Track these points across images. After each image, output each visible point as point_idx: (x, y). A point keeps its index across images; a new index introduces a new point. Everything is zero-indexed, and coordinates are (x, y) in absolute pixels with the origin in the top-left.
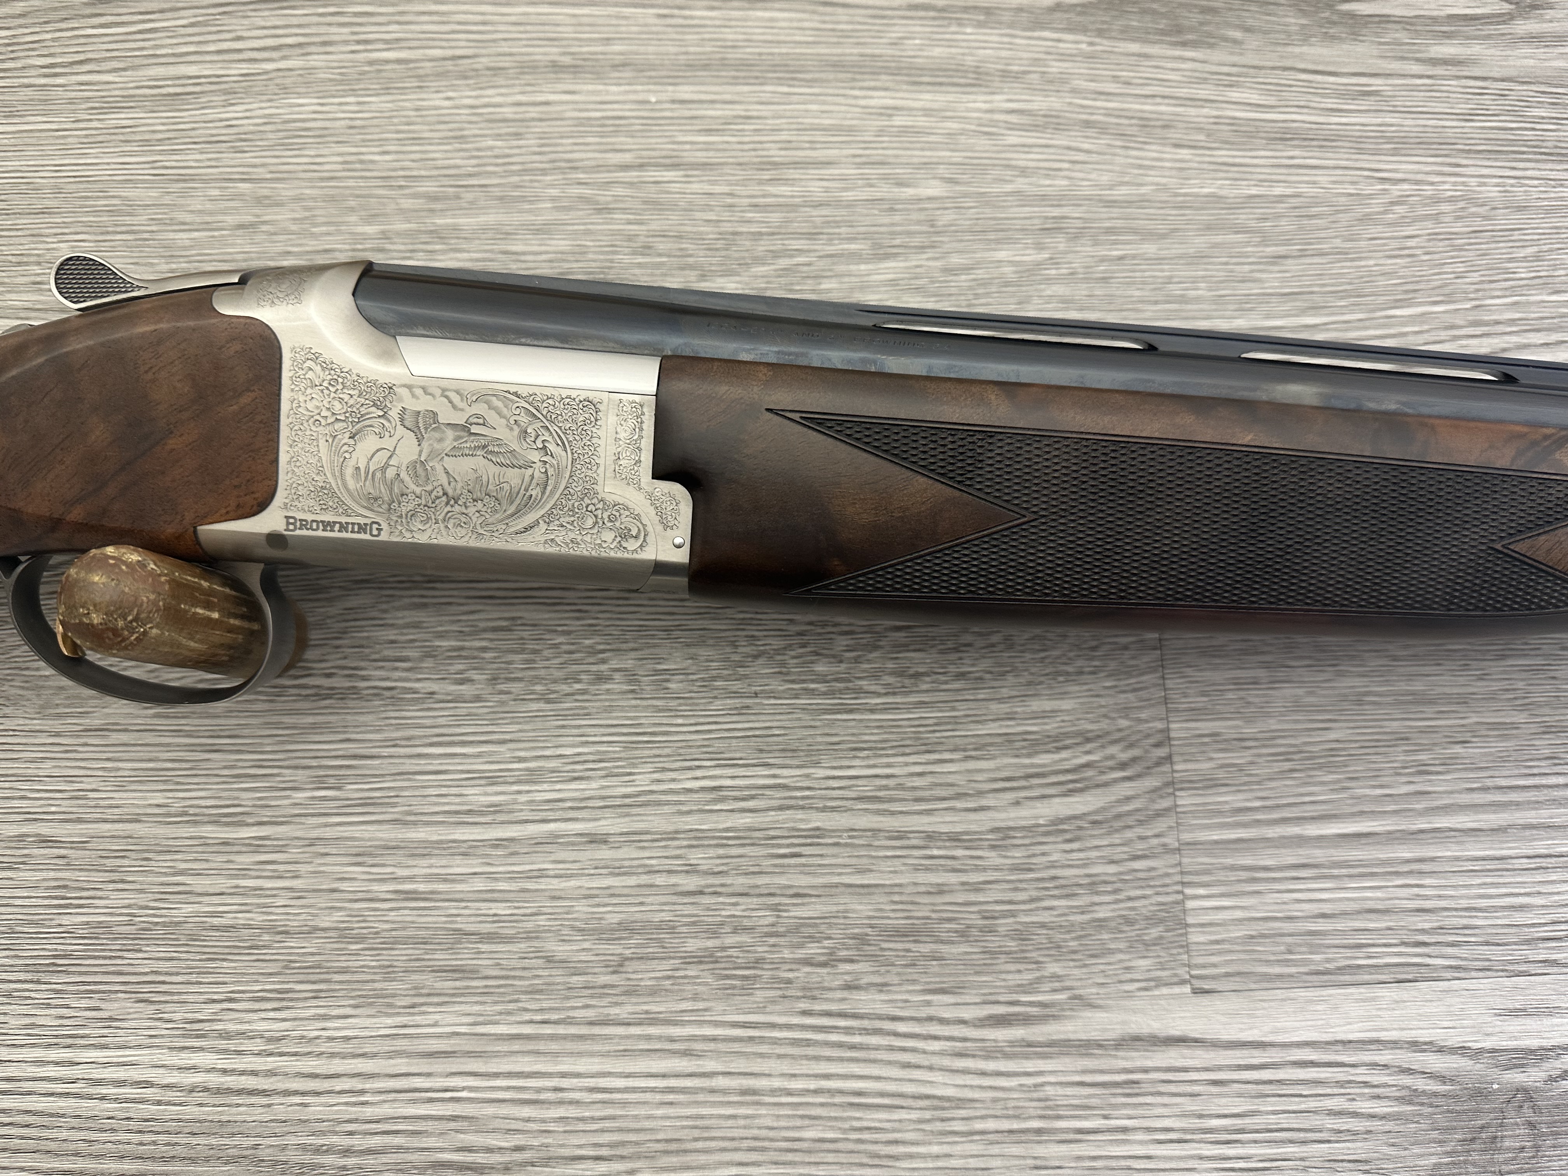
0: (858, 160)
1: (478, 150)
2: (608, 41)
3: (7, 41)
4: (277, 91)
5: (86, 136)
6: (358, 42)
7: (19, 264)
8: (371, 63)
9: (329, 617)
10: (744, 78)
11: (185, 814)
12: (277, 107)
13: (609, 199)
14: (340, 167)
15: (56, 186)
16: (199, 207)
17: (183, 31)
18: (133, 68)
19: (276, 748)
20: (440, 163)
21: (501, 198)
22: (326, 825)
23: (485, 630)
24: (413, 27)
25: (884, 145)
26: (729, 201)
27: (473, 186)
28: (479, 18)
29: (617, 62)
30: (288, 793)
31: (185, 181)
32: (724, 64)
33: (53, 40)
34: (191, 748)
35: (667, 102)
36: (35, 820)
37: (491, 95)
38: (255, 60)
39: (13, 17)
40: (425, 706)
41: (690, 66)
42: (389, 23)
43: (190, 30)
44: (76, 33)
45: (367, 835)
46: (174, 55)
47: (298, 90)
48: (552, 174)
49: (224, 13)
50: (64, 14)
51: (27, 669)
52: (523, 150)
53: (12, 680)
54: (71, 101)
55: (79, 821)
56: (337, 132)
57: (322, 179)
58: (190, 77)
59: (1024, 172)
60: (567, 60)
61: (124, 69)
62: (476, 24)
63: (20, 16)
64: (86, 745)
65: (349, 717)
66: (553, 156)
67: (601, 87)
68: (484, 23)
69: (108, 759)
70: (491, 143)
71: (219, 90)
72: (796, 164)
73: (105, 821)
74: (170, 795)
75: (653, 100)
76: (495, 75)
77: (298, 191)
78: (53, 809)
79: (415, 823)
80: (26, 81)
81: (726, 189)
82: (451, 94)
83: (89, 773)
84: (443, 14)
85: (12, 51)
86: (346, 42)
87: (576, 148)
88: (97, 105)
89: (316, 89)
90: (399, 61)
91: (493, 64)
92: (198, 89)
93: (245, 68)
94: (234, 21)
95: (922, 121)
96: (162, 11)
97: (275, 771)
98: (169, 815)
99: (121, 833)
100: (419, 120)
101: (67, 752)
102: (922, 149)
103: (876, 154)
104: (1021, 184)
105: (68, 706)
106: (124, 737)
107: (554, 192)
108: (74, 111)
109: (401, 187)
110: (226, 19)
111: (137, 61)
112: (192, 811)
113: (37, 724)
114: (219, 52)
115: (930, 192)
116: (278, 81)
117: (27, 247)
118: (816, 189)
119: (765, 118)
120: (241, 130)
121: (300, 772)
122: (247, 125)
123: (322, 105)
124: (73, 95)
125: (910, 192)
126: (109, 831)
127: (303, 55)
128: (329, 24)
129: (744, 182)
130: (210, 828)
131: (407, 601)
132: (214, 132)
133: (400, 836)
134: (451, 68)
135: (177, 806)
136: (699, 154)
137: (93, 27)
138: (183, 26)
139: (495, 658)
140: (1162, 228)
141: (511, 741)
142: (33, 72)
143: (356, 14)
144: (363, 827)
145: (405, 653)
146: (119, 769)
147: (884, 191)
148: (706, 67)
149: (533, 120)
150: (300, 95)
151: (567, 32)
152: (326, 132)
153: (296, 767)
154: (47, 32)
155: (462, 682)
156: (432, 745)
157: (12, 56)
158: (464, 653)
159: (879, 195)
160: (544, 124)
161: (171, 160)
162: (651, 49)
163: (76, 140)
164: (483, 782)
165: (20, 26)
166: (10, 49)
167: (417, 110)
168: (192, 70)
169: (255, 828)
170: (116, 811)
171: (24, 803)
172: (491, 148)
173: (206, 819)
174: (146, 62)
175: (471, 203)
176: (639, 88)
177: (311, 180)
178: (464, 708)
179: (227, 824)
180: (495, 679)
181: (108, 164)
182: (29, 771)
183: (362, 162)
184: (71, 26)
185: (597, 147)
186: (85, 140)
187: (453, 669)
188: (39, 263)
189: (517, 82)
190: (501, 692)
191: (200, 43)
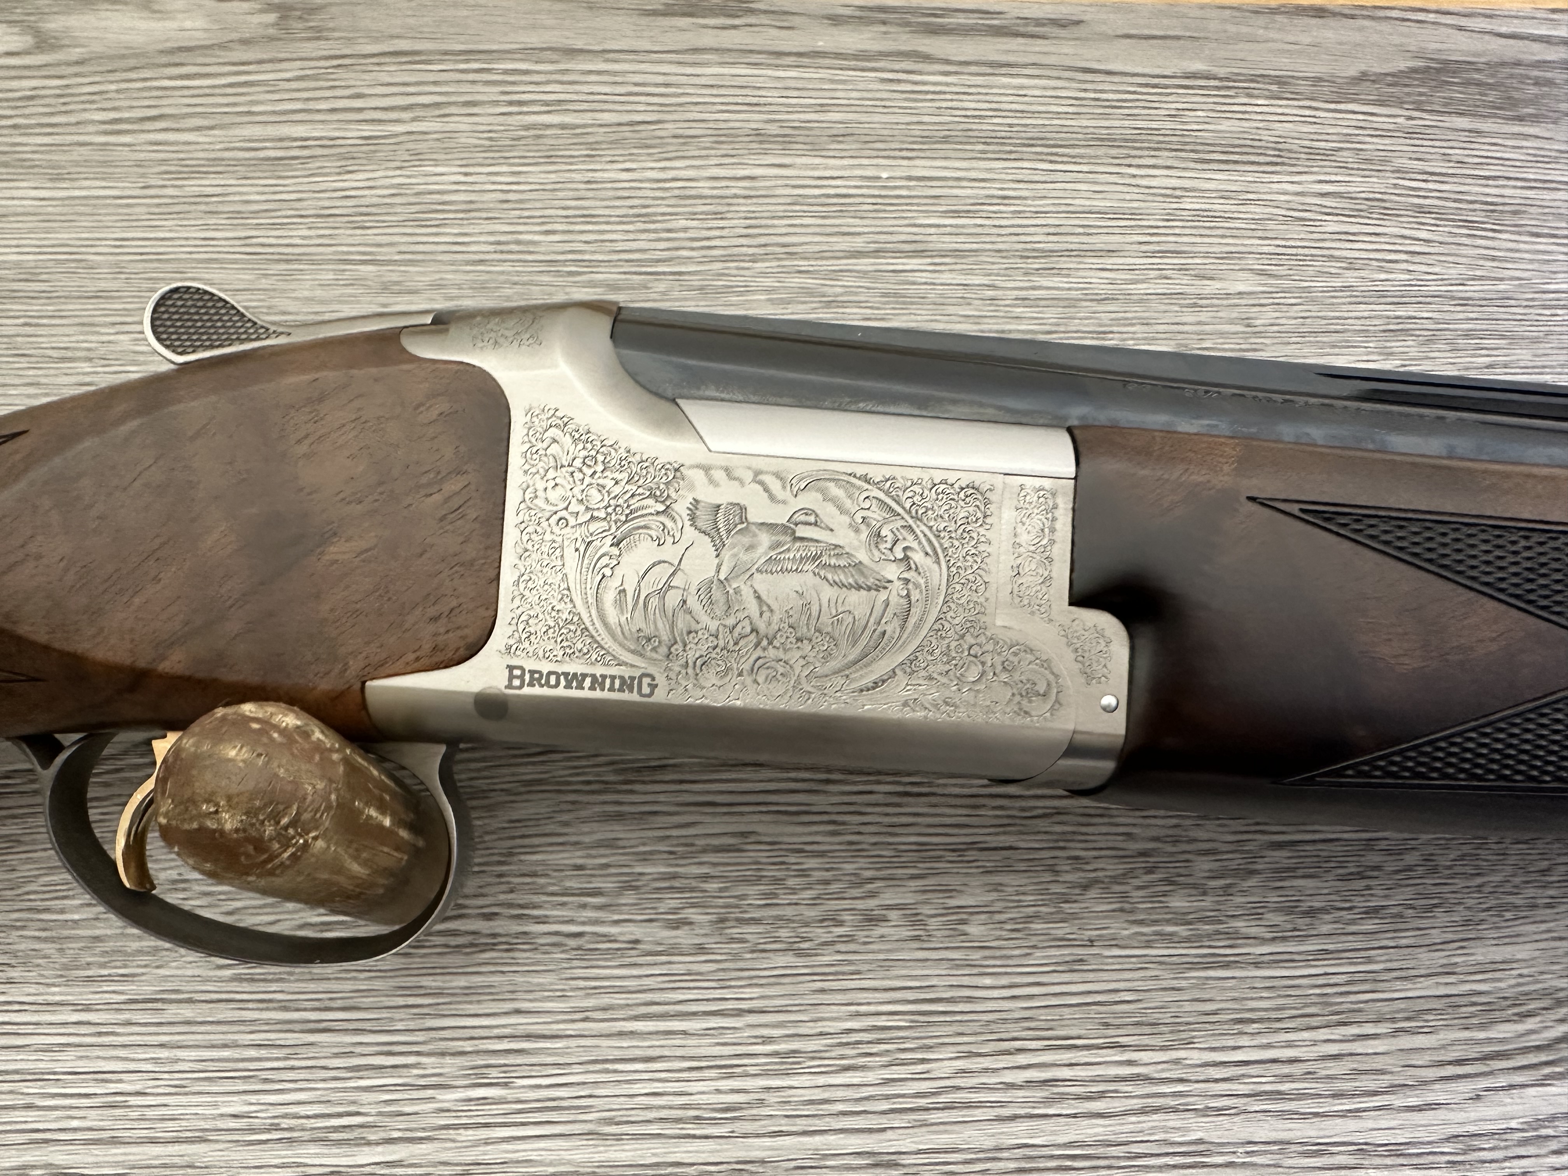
0: (1144, 248)
1: (669, 231)
2: (823, 108)
3: (58, 92)
4: (408, 158)
5: (159, 205)
6: (511, 103)
7: (63, 359)
8: (527, 128)
9: (487, 833)
10: (994, 152)
11: (277, 1128)
12: (409, 177)
13: (839, 290)
14: (491, 248)
15: (117, 264)
16: (306, 293)
17: (287, 85)
18: (221, 127)
19: (412, 1025)
20: (620, 246)
21: (701, 288)
22: (487, 1142)
23: (704, 851)
24: (577, 88)
25: (1177, 231)
26: (991, 293)
27: (664, 273)
28: (660, 79)
29: (835, 132)
30: (429, 1093)
31: (287, 261)
32: (968, 138)
33: (118, 91)
34: (287, 1026)
35: (901, 178)
36: (46, 1141)
37: (681, 168)
38: (380, 121)
39: (68, 64)
40: (628, 961)
41: (926, 139)
42: (548, 82)
43: (294, 85)
44: (148, 84)
45: (547, 1156)
46: (274, 113)
47: (434, 156)
48: (763, 261)
49: (339, 66)
50: (132, 62)
51: (47, 910)
52: (724, 233)
53: (23, 928)
54: (139, 164)
55: (114, 1141)
56: (485, 206)
57: (468, 263)
58: (296, 139)
59: (1351, 265)
60: (773, 129)
61: (212, 128)
62: (657, 85)
63: (77, 63)
64: (130, 1023)
65: (519, 979)
66: (763, 240)
67: (817, 161)
68: (667, 85)
69: (162, 1046)
70: (683, 223)
71: (333, 155)
72: (1069, 253)
73: (153, 1141)
74: (253, 1098)
75: (885, 175)
76: (684, 144)
77: (438, 276)
78: (75, 1124)
79: (618, 1137)
80: (82, 138)
81: (985, 280)
82: (628, 165)
83: (132, 1066)
84: (615, 73)
85: (64, 104)
86: (496, 103)
87: (792, 230)
88: (173, 169)
89: (456, 156)
90: (563, 126)
91: (680, 132)
92: (306, 153)
93: (368, 130)
94: (353, 75)
95: (1218, 206)
96: (260, 62)
97: (411, 1060)
98: (252, 1130)
99: (176, 1160)
100: (590, 194)
101: (100, 1034)
102: (1223, 236)
103: (1170, 242)
104: (1350, 278)
105: (103, 966)
106: (187, 1012)
107: (769, 282)
108: (143, 175)
109: (571, 274)
110: (341, 73)
111: (227, 119)
112: (285, 1123)
113: (56, 994)
114: (333, 110)
115: (1242, 287)
116: (410, 146)
117: (73, 339)
118: (1098, 282)
119: (1025, 198)
120: (363, 201)
121: (448, 1060)
122: (371, 197)
123: (466, 174)
124: (142, 156)
125: (1213, 287)
126: (157, 1157)
127: (439, 116)
128: (473, 82)
129: (1008, 272)
130: (313, 1149)
131: (598, 809)
132: (327, 203)
133: (597, 1157)
134: (628, 135)
135: (264, 1117)
136: (947, 239)
137: (170, 78)
138: (288, 80)
139: (721, 890)
140: (1535, 331)
141: (750, 1011)
142: (91, 128)
143: (506, 72)
144: (542, 1144)
145: (596, 884)
146: (177, 1061)
147: (1183, 284)
148: (946, 140)
149: (736, 196)
150: (436, 163)
151: (773, 97)
152: (473, 206)
153: (443, 1054)
154: (112, 82)
155: (677, 925)
156: (636, 1018)
157: (63, 108)
158: (676, 883)
159: (1178, 289)
160: (749, 201)
161: (270, 237)
162: (877, 118)
163: (143, 210)
164: (713, 1073)
165: (76, 75)
166: (62, 100)
167: (588, 182)
168: (300, 131)
169: (380, 1149)
170: (170, 1124)
171: (32, 1115)
172: (685, 229)
173: (306, 1135)
174: (238, 119)
175: (663, 293)
176: (865, 162)
177: (453, 263)
178: (681, 964)
179: (339, 1143)
180: (722, 921)
181: (187, 239)
182: (41, 1065)
183: (518, 242)
184: (142, 76)
185: (818, 230)
186: (157, 210)
187: (663, 907)
188: (90, 360)
189: (713, 152)
190: (732, 940)
191: (308, 99)
